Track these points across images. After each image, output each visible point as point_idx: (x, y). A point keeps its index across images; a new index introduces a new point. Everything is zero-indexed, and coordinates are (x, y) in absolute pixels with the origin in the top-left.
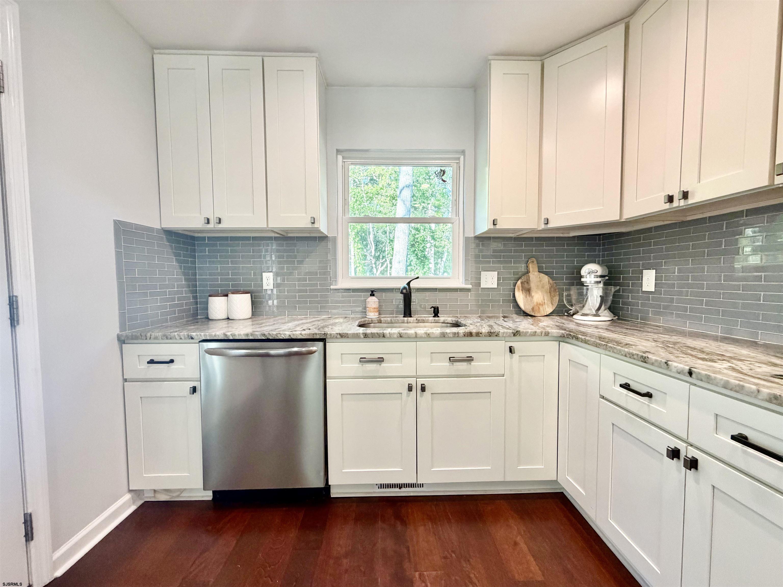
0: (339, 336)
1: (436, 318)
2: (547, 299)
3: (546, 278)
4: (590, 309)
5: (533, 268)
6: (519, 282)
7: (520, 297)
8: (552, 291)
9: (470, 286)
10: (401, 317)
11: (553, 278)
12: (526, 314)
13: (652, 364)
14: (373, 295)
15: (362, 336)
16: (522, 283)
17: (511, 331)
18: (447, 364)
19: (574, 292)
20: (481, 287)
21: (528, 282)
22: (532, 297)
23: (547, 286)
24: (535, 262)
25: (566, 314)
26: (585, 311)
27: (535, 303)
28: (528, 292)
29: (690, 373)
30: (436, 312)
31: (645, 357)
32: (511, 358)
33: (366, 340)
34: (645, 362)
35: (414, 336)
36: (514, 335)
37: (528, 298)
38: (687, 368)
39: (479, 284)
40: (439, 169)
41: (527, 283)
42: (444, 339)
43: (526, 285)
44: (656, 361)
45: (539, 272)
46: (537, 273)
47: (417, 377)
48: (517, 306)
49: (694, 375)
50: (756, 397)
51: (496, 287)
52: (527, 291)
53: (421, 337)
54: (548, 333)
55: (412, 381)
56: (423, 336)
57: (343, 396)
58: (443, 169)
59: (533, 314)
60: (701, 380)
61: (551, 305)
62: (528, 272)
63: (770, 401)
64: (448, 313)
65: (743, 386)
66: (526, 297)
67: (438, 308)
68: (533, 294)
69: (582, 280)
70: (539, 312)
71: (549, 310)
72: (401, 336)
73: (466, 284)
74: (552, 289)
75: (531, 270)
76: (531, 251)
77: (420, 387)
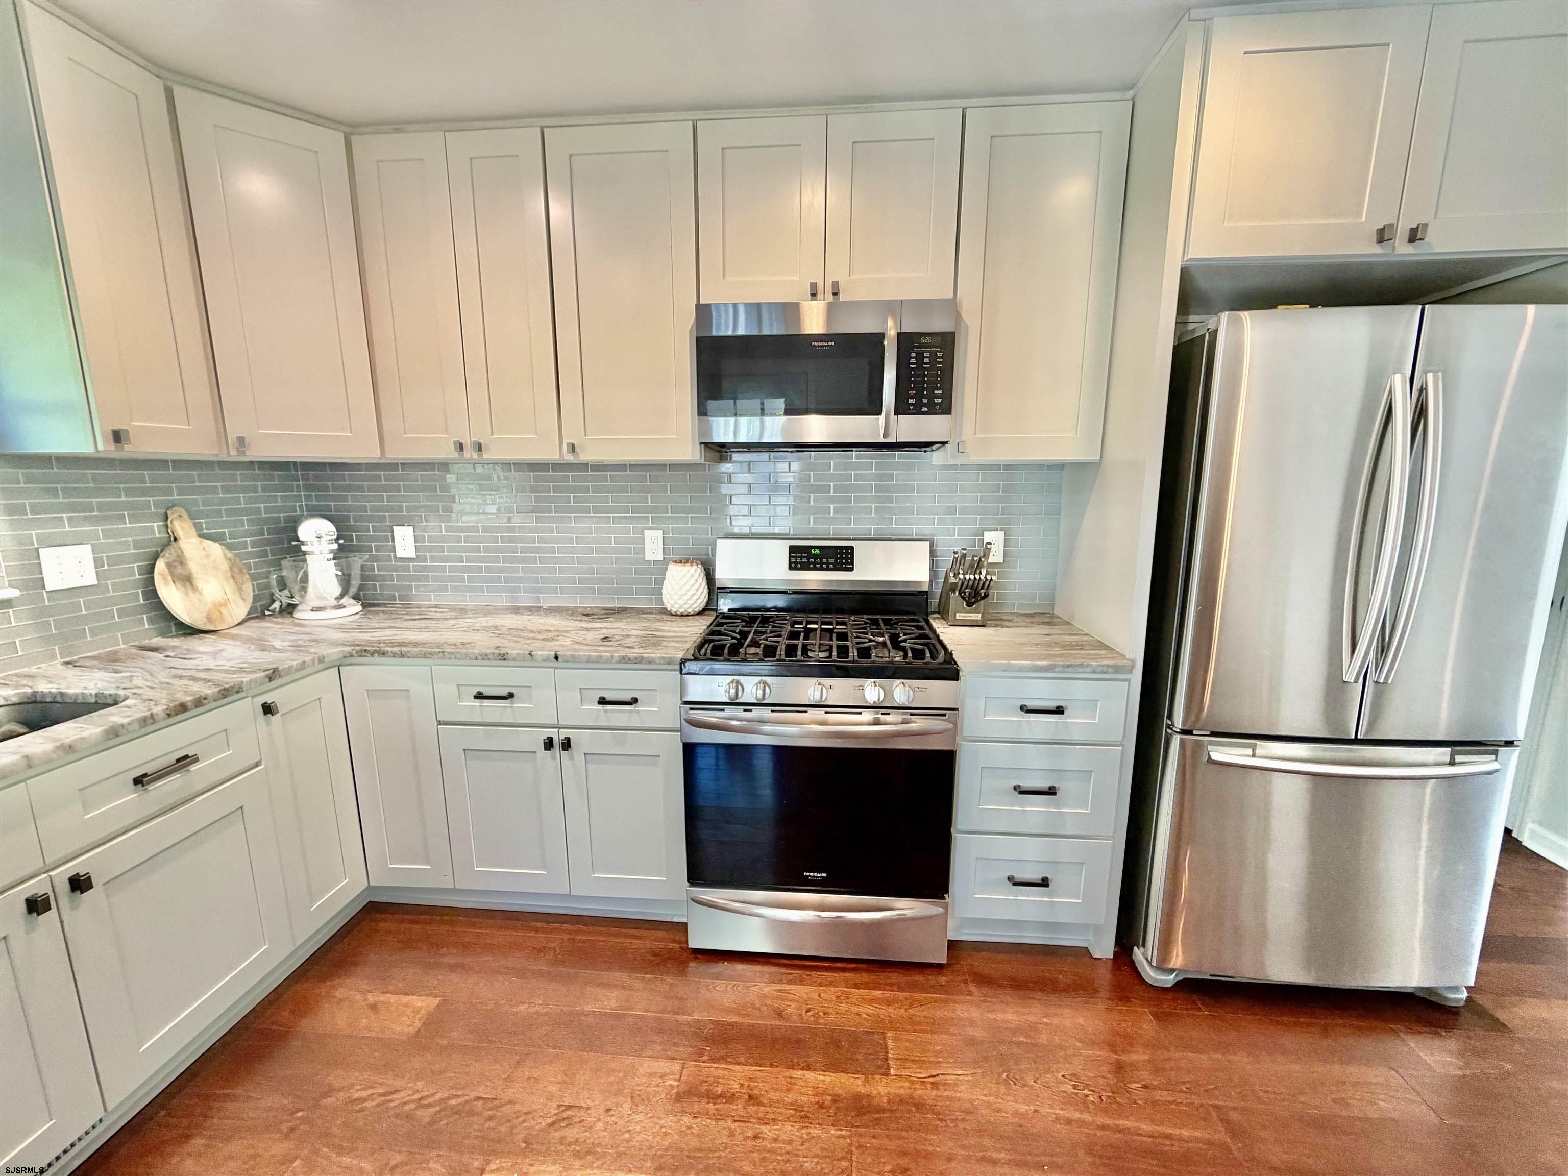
2: (230, 588)
3: (216, 549)
4: (323, 598)
5: (182, 528)
6: (160, 565)
8: (234, 572)
9: (11, 593)
11: (229, 547)
12: (190, 631)
13: (514, 659)
16: (169, 565)
17: (263, 674)
18: (132, 795)
19: (284, 565)
20: (48, 588)
21: (181, 560)
22: (198, 592)
23: (225, 566)
24: (186, 516)
25: (267, 613)
26: (314, 602)
27: (210, 604)
28: (188, 584)
29: (556, 658)
31: (504, 654)
32: (268, 724)
34: (505, 660)
35: (23, 767)
36: (271, 679)
37: (191, 594)
38: (553, 653)
39: (41, 583)
41: (181, 563)
43: (179, 570)
44: (518, 654)
45: (202, 536)
46: (195, 540)
47: (52, 868)
48: (169, 617)
49: (560, 659)
50: (611, 663)
51: (93, 581)
52: (186, 580)
53: (44, 763)
54: (324, 658)
55: (36, 887)
56: (54, 756)
59: (212, 628)
60: (568, 661)
61: (241, 602)
62: (174, 539)
63: (620, 662)
65: (601, 656)
66: (187, 594)
68: (199, 584)
69: (299, 548)
70: (222, 620)
71: (242, 611)
74: (236, 570)
75: (180, 533)
76: (169, 492)
77: (63, 887)
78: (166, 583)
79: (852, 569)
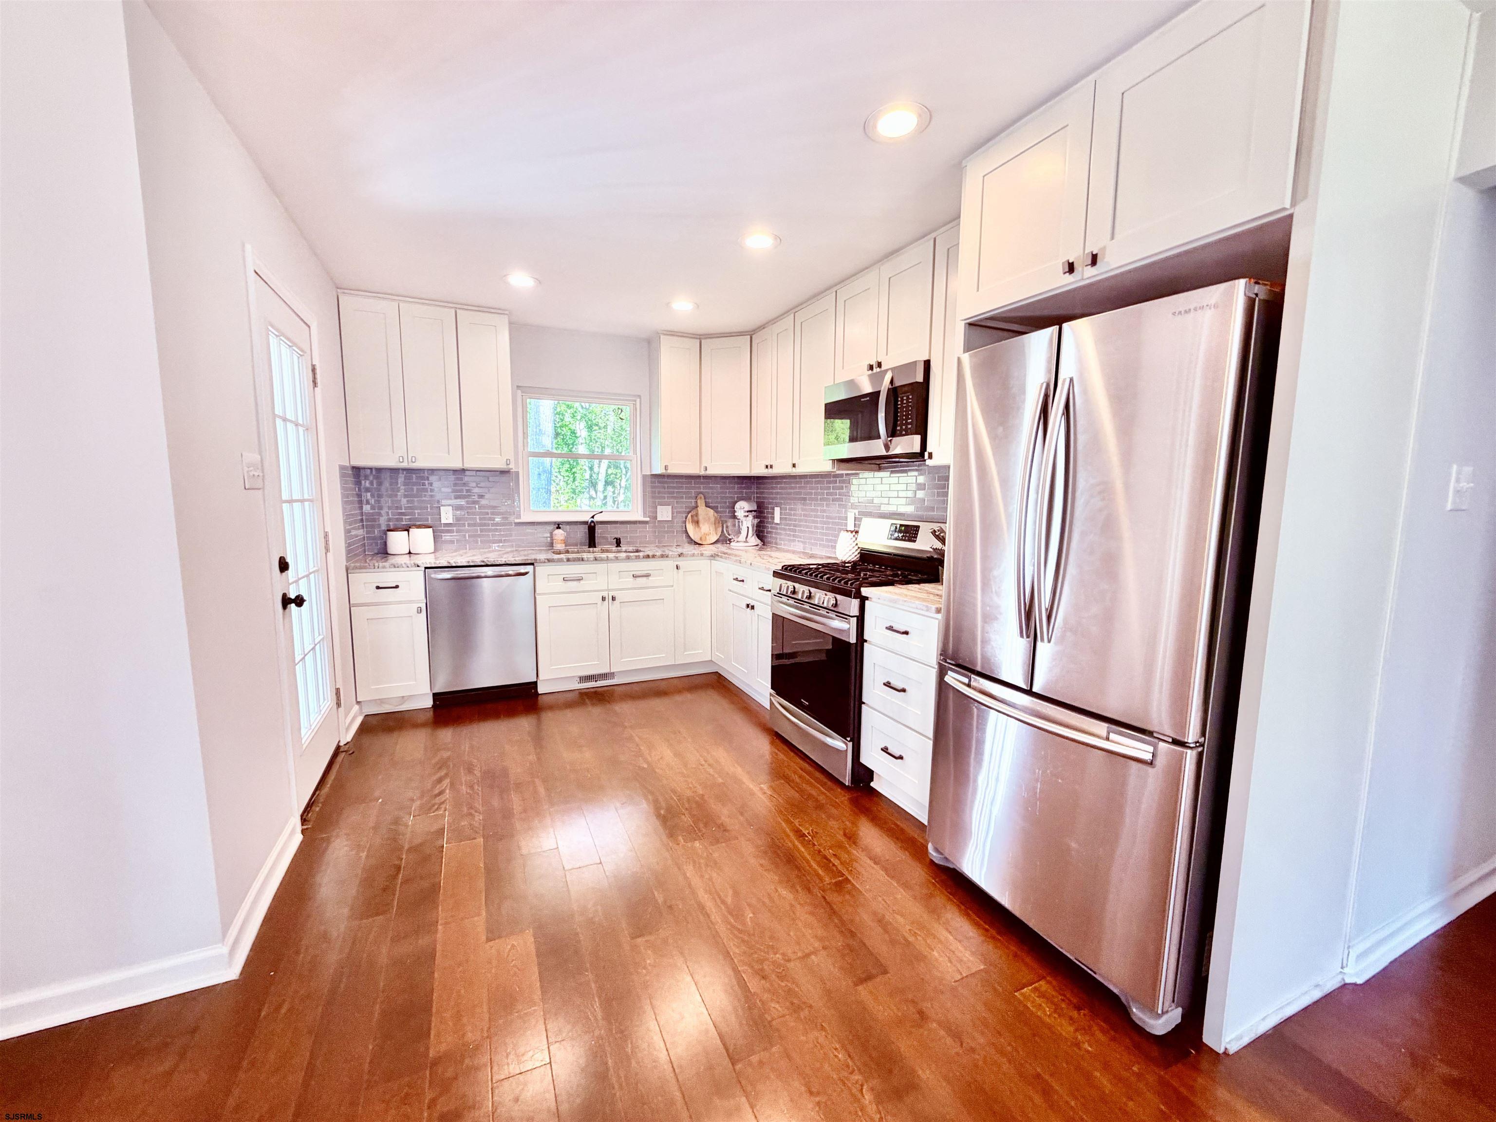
0: (546, 561)
1: (619, 548)
2: (712, 530)
3: (711, 512)
5: (701, 503)
6: (689, 516)
7: (690, 528)
9: (648, 519)
10: (586, 548)
11: (717, 512)
12: (696, 543)
14: (560, 528)
15: (565, 560)
16: (692, 516)
17: (677, 553)
18: (631, 579)
19: (730, 523)
20: (658, 519)
21: (697, 515)
22: (700, 529)
23: (713, 519)
24: (703, 498)
25: (726, 542)
26: (739, 539)
27: (703, 534)
30: (618, 543)
32: (678, 573)
33: (569, 563)
35: (606, 559)
36: (679, 556)
37: (697, 529)
39: (656, 518)
40: (616, 407)
42: (628, 561)
43: (695, 518)
45: (706, 506)
46: (704, 507)
47: (608, 590)
48: (688, 536)
51: (670, 519)
52: (697, 523)
53: (612, 560)
54: (703, 554)
55: (605, 594)
57: (551, 608)
58: (620, 407)
59: (701, 543)
61: (715, 534)
62: (697, 507)
64: (628, 543)
66: (695, 528)
67: (620, 539)
68: (701, 525)
69: (736, 514)
70: (706, 540)
71: (715, 538)
72: (596, 560)
73: (644, 517)
74: (716, 522)
75: (699, 505)
76: (700, 488)
77: (611, 598)
78: (689, 523)
79: (915, 541)
